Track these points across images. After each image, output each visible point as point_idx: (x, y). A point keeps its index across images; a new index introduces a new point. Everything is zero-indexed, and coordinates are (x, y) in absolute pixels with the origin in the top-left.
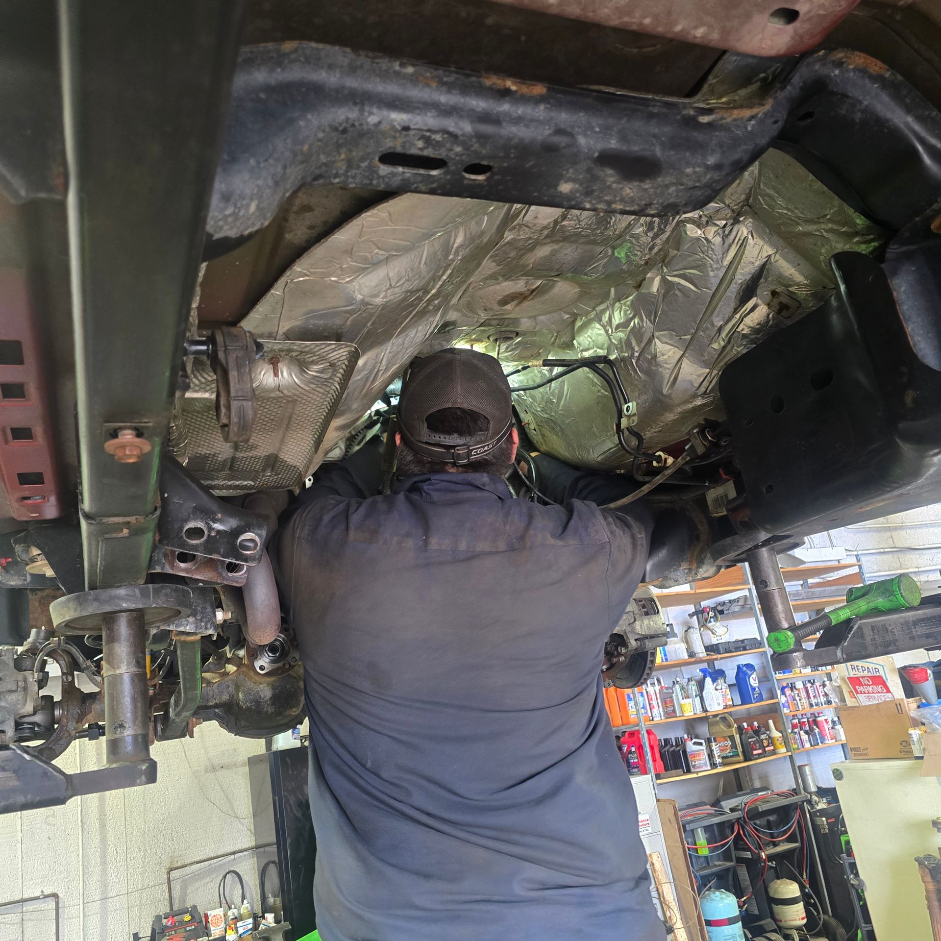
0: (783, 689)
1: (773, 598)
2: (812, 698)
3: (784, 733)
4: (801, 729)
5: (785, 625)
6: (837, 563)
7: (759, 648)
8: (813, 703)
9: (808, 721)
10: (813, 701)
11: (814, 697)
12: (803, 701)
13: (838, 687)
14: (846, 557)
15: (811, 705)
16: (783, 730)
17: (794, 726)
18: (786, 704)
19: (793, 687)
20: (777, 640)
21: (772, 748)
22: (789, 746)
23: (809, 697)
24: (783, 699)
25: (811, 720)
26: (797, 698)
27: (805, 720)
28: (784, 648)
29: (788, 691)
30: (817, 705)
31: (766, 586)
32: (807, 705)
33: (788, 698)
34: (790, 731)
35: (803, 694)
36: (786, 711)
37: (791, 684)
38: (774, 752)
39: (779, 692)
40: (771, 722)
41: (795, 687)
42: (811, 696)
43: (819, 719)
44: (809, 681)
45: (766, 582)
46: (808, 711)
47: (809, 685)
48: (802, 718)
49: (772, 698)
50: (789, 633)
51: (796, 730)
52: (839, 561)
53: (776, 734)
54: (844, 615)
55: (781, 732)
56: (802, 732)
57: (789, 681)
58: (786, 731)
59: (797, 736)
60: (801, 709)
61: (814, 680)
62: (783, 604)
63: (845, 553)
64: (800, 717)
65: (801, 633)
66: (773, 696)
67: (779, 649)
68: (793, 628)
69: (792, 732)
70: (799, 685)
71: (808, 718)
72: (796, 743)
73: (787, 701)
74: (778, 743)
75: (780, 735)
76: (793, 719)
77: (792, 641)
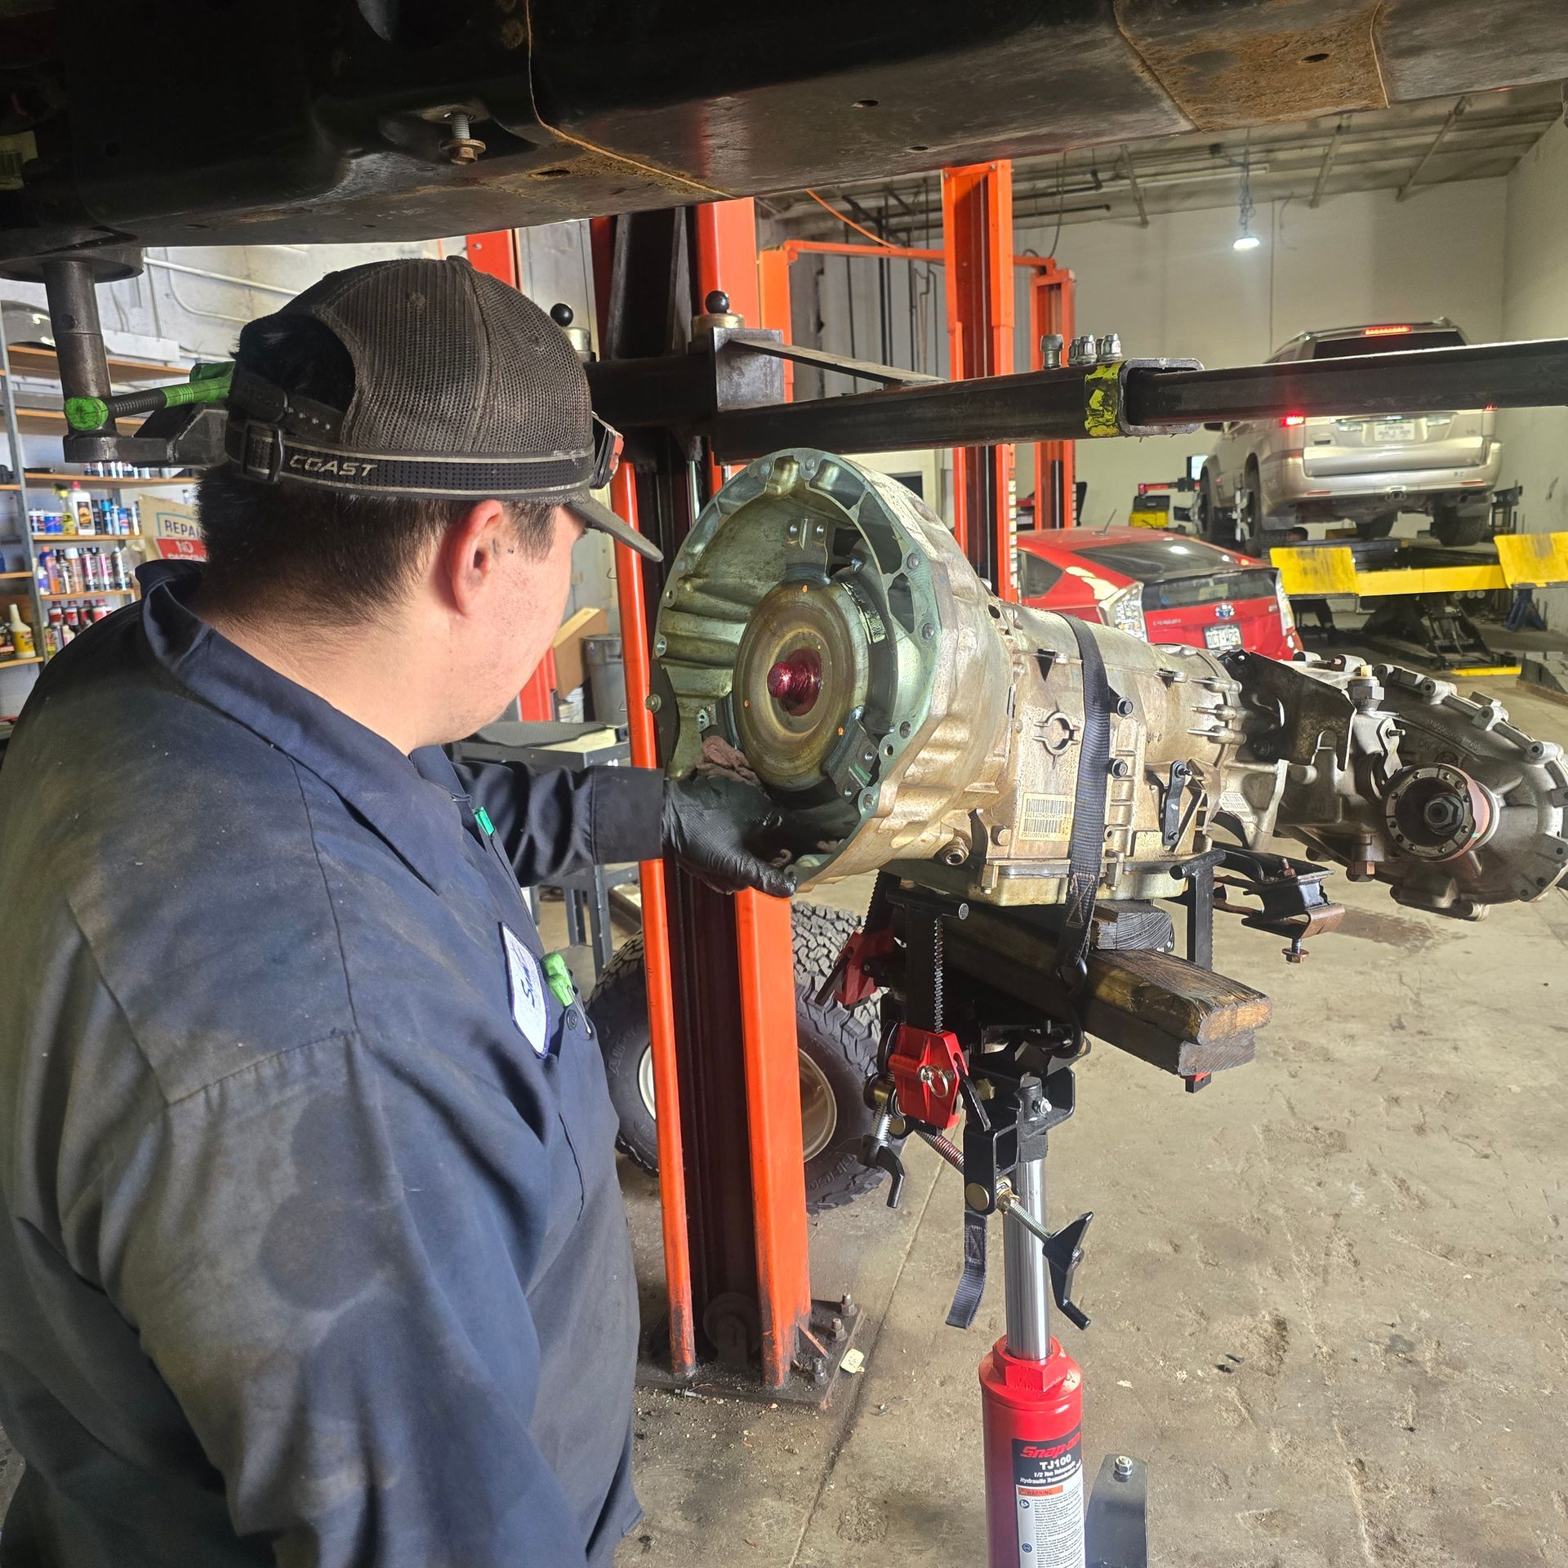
0: (42, 558)
1: (81, 347)
2: (91, 577)
3: (36, 627)
4: (65, 623)
5: (94, 392)
6: (161, 365)
7: (7, 483)
8: (91, 583)
9: (79, 613)
10: (91, 581)
11: (94, 575)
12: (76, 579)
13: (140, 553)
14: (178, 359)
15: (87, 588)
16: (34, 621)
17: (53, 618)
18: (45, 582)
19: (60, 556)
20: (80, 410)
21: (11, 649)
22: (42, 647)
23: (85, 574)
24: (41, 573)
25: (83, 610)
26: (66, 574)
27: (75, 610)
28: (90, 423)
29: (50, 562)
30: (97, 587)
31: (72, 326)
32: (79, 588)
33: (51, 571)
34: (45, 624)
35: (76, 568)
36: (43, 591)
37: (58, 551)
38: (13, 656)
39: (35, 561)
40: (14, 608)
41: (64, 556)
42: (90, 572)
43: (97, 610)
44: (90, 550)
45: (72, 320)
46: (81, 595)
47: (88, 556)
48: (69, 607)
49: (22, 569)
50: (101, 404)
51: (57, 624)
52: (166, 363)
53: (20, 628)
54: (186, 396)
55: (30, 625)
56: (66, 628)
57: (55, 547)
58: (38, 623)
59: (56, 634)
60: (69, 591)
61: (97, 549)
62: (95, 359)
63: (179, 353)
64: (65, 605)
65: (118, 407)
66: (22, 564)
67: (81, 425)
68: (108, 399)
69: (50, 626)
70: (72, 553)
71: (78, 608)
72: (52, 644)
73: (47, 577)
74: (22, 642)
75: (28, 629)
76: (53, 608)
77: (104, 415)
